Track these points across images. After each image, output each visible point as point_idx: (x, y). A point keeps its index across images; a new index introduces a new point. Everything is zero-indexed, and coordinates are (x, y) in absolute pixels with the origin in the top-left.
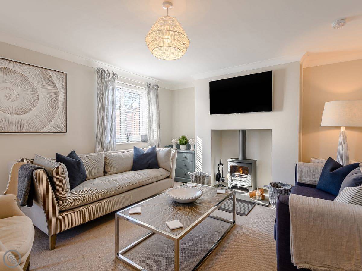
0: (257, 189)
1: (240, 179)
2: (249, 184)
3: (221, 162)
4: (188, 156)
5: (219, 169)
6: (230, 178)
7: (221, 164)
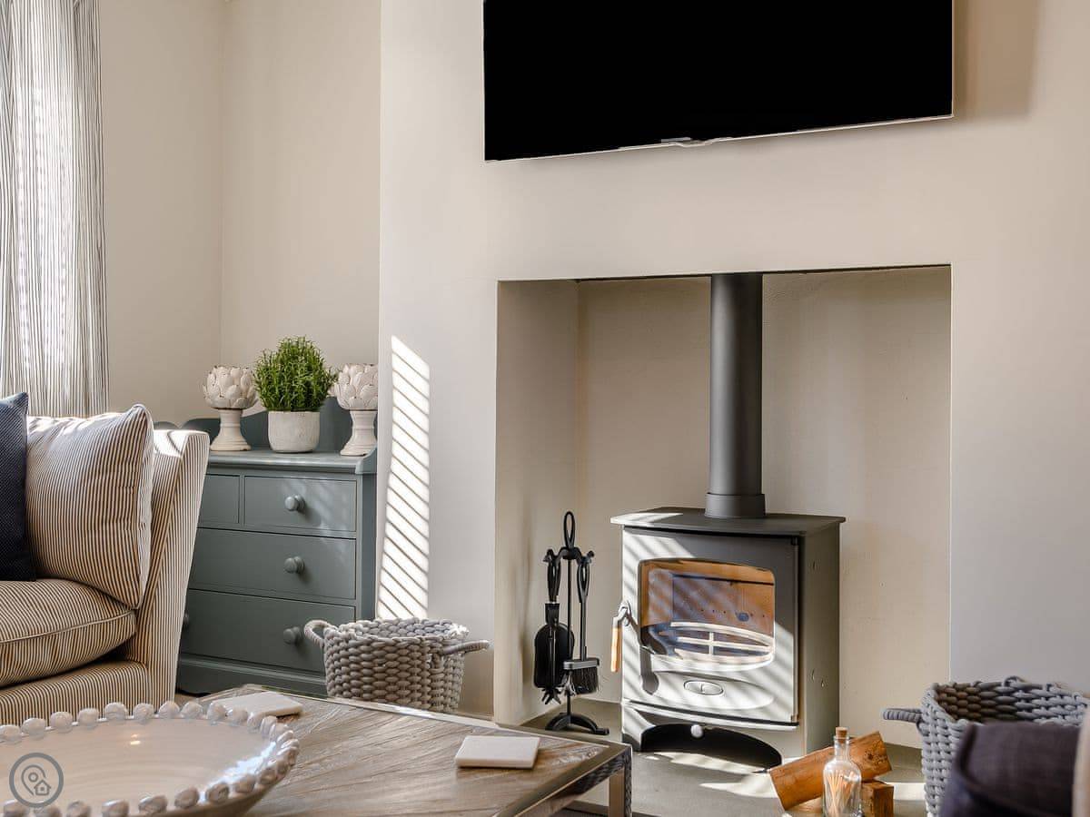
0: (833, 744)
1: (706, 664)
2: (777, 700)
3: (569, 539)
4: (322, 494)
5: (553, 595)
6: (637, 664)
7: (571, 553)
